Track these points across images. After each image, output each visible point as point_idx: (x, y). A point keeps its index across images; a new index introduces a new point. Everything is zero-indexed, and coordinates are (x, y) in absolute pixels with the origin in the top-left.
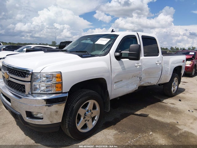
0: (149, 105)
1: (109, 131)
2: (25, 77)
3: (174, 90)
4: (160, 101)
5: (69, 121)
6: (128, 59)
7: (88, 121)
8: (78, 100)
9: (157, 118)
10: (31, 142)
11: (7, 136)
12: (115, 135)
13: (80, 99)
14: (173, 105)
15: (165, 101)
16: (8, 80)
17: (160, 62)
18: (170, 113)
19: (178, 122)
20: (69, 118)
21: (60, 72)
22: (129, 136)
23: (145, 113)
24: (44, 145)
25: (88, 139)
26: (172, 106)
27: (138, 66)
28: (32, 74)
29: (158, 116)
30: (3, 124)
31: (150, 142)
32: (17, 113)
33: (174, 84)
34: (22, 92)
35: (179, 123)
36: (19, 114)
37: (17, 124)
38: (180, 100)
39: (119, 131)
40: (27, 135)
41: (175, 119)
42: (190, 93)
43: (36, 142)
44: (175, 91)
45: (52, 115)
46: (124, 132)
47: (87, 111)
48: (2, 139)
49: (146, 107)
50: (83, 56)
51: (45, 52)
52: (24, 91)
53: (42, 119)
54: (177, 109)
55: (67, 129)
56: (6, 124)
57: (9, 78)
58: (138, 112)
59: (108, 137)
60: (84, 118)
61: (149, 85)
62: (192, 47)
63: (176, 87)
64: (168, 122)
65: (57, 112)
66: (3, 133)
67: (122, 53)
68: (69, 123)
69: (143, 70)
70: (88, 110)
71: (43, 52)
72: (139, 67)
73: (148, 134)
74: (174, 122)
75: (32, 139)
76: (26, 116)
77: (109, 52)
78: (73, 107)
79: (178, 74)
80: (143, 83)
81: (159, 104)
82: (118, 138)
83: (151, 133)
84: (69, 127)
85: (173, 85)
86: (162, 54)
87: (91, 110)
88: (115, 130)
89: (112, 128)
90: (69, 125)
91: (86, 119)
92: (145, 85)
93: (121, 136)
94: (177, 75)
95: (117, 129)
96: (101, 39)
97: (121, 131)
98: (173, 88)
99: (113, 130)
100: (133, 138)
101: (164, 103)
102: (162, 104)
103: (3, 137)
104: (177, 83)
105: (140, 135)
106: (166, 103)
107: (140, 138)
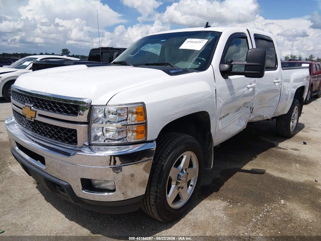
0: (259, 153)
1: (212, 202)
2: (75, 114)
3: (292, 127)
4: (274, 146)
5: (157, 192)
6: (244, 76)
7: (182, 188)
8: (169, 154)
9: (281, 175)
10: (85, 232)
11: (35, 223)
12: (225, 209)
13: (171, 151)
14: (296, 151)
15: (281, 145)
16: (33, 121)
17: (279, 80)
18: (298, 165)
19: (317, 180)
20: (157, 186)
21: (143, 103)
22: (250, 210)
23: (259, 168)
24: (109, 237)
25: (183, 220)
26: (295, 153)
27: (250, 88)
28: (91, 108)
29: (282, 171)
30: (21, 202)
31: (287, 218)
32: (61, 182)
34: (70, 143)
35: (319, 182)
36: (65, 184)
37: (46, 199)
38: (305, 143)
39: (230, 202)
40: (71, 219)
41: (309, 175)
42: (315, 131)
43: (93, 232)
44: (294, 128)
45: (126, 182)
46: (239, 202)
47: (181, 172)
48: (29, 230)
49: (256, 157)
50: (171, 72)
51: (88, 66)
52: (75, 142)
53: (114, 191)
54: (305, 157)
55: (153, 205)
56: (25, 201)
57: (37, 116)
58: (248, 167)
59: (215, 213)
60: (177, 183)
61: (260, 119)
62: (292, 56)
63: (295, 121)
64: (302, 181)
65: (132, 175)
66: (26, 219)
67: (232, 65)
68: (156, 195)
69: (256, 95)
70: (182, 169)
71: (84, 66)
73: (279, 205)
74: (311, 181)
75: (84, 226)
76: (81, 188)
77: (210, 64)
78: (163, 165)
79: (299, 100)
80: (253, 118)
81: (274, 150)
82: (233, 214)
83: (282, 202)
84: (156, 202)
85: (292, 118)
86: (282, 66)
87: (186, 169)
88: (223, 200)
89: (216, 197)
90: (156, 199)
91: (179, 185)
92: (255, 120)
93: (236, 211)
95: (225, 199)
96: (188, 40)
97: (233, 202)
98: (291, 123)
99: (219, 200)
100: (257, 213)
101: (281, 148)
102: (278, 150)
103: (29, 226)
104: (296, 115)
105: (267, 207)
106: (284, 149)
107: (268, 211)
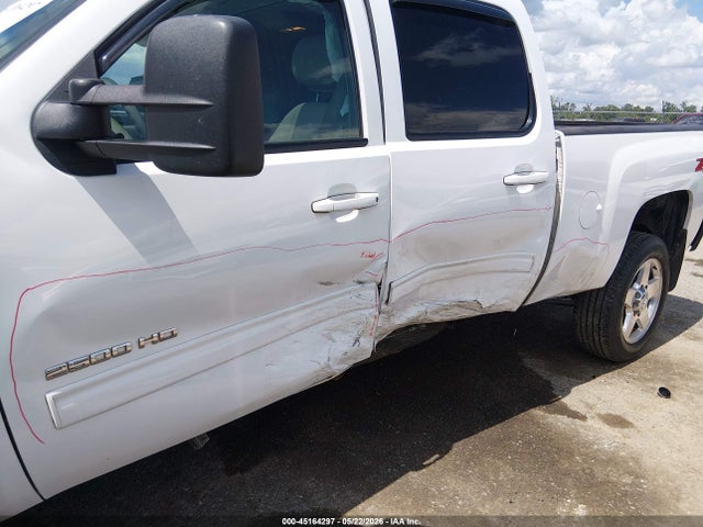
3: (636, 326)
4: (547, 397)
14: (616, 432)
17: (537, 175)
26: (608, 438)
27: (347, 210)
33: (637, 295)
38: (665, 393)
44: (643, 330)
49: (444, 450)
54: (634, 466)
63: (651, 310)
69: (394, 235)
72: (355, 214)
79: (664, 238)
85: (629, 300)
86: (558, 124)
94: (658, 242)
98: (629, 314)
102: (551, 418)
104: (654, 287)
106: (581, 409)
